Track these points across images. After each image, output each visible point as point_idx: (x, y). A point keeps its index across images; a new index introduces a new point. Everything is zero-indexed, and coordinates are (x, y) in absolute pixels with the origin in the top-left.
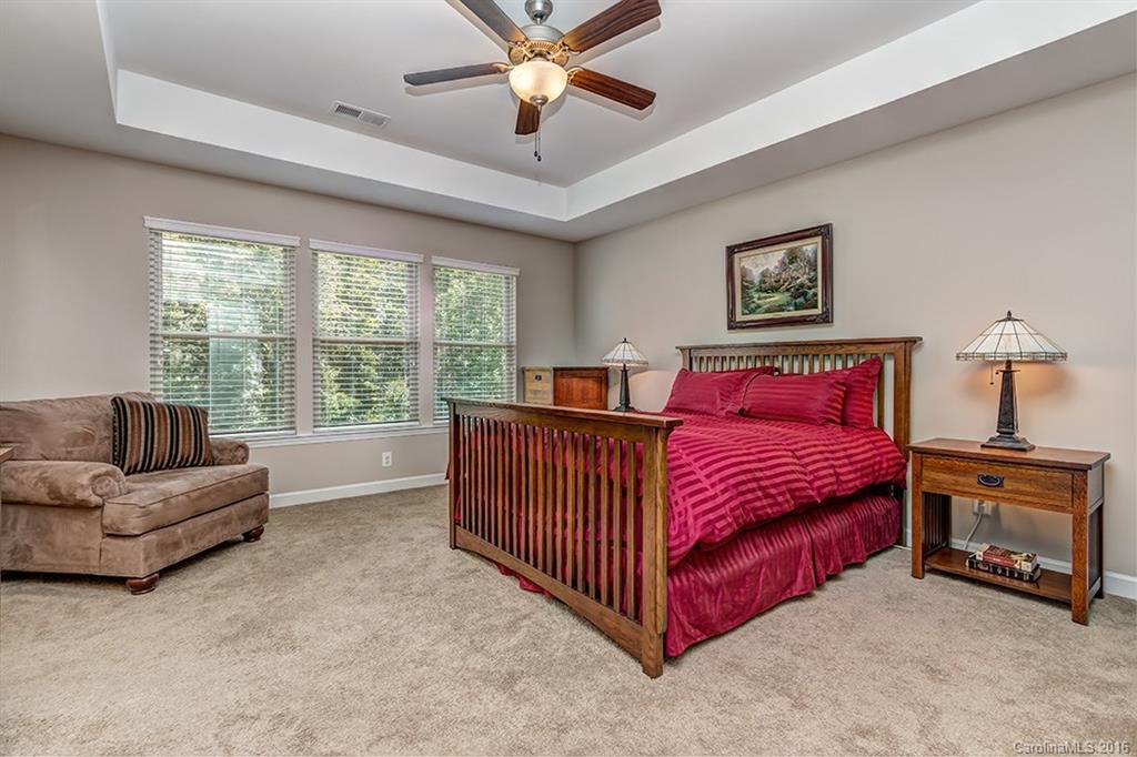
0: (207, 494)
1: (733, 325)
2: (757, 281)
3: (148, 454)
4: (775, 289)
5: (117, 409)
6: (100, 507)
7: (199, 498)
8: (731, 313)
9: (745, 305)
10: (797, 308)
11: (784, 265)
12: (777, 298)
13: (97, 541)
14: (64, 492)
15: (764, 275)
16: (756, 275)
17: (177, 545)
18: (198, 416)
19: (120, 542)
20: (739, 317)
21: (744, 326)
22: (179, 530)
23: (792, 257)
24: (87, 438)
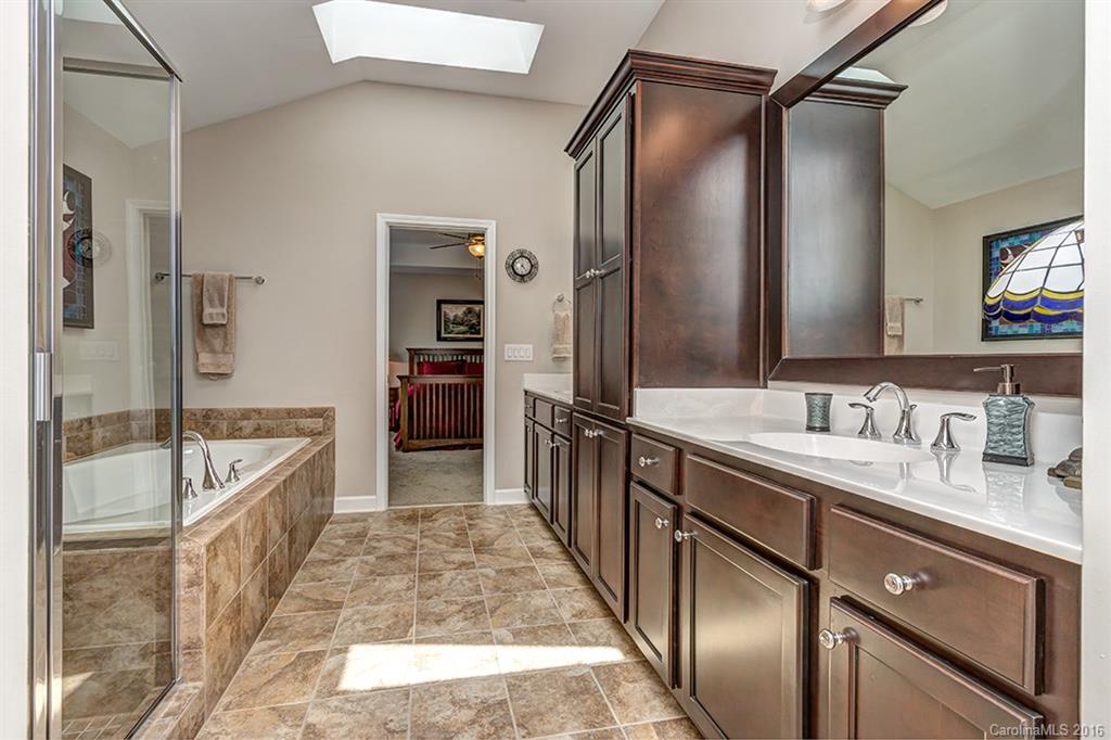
1: (439, 338)
2: (452, 318)
4: (461, 324)
8: (439, 333)
9: (445, 330)
10: (472, 333)
11: (465, 314)
12: (462, 328)
15: (456, 316)
16: (451, 316)
20: (443, 335)
21: (445, 339)
23: (470, 311)
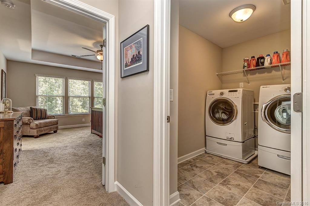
0: (47, 123)
3: (37, 117)
5: (31, 109)
6: (30, 124)
7: (46, 124)
13: (29, 129)
14: (24, 121)
17: (42, 131)
18: (45, 110)
19: (33, 130)
22: (42, 128)
24: (26, 114)
